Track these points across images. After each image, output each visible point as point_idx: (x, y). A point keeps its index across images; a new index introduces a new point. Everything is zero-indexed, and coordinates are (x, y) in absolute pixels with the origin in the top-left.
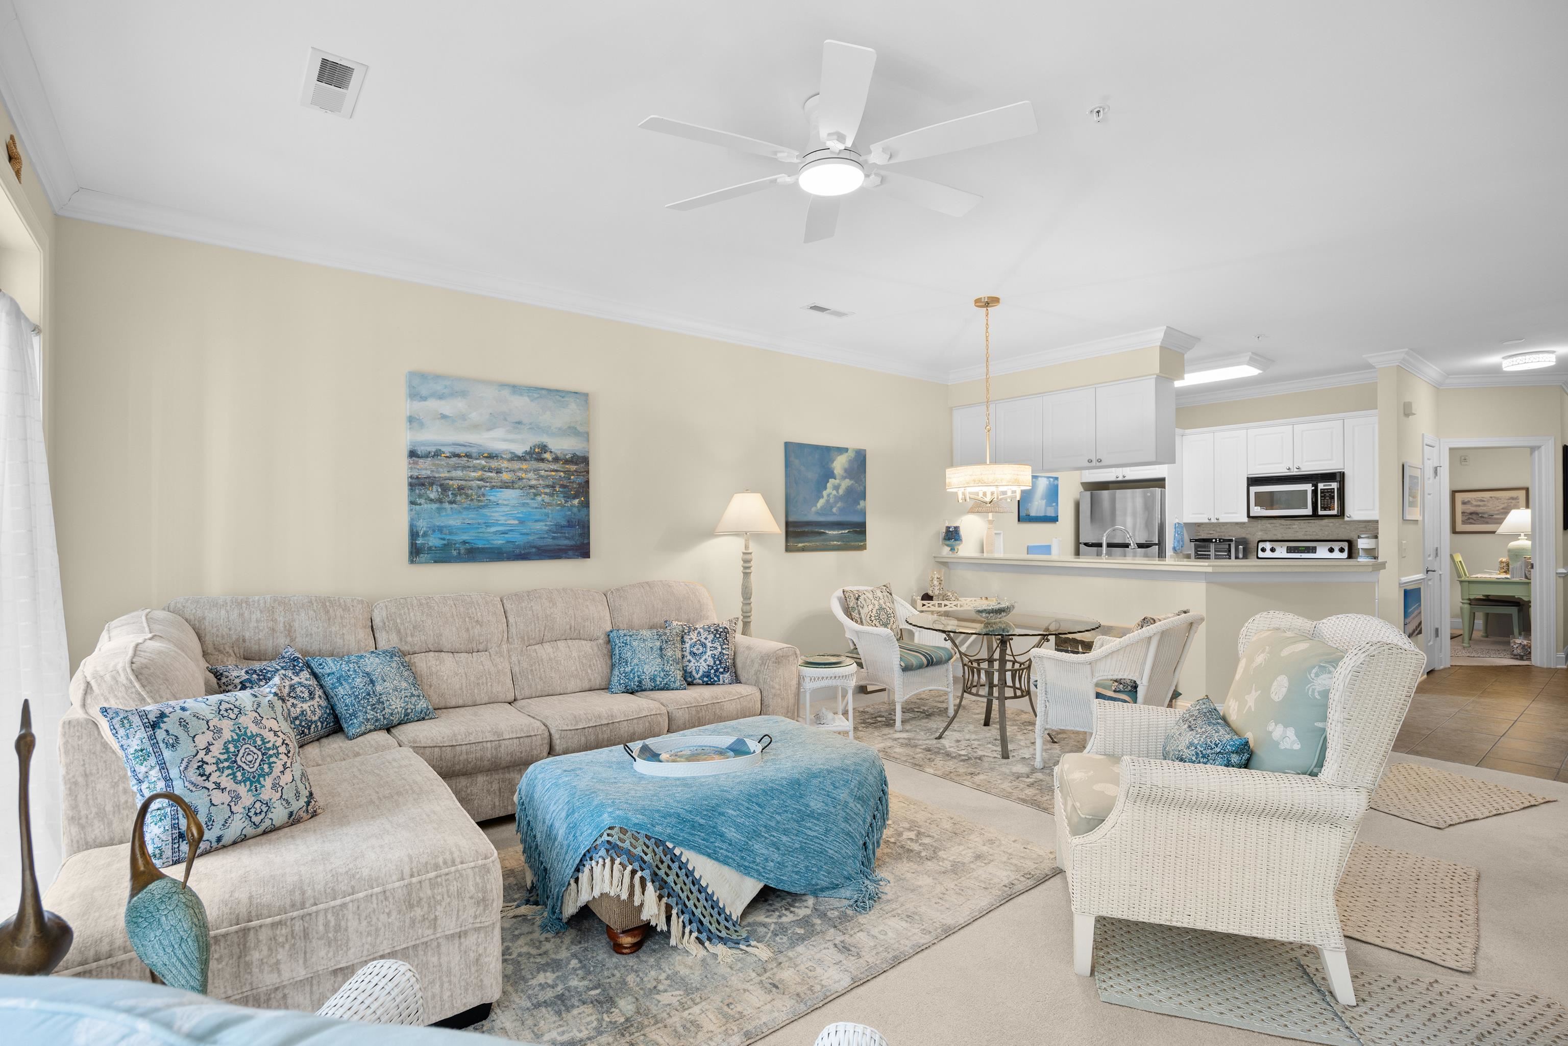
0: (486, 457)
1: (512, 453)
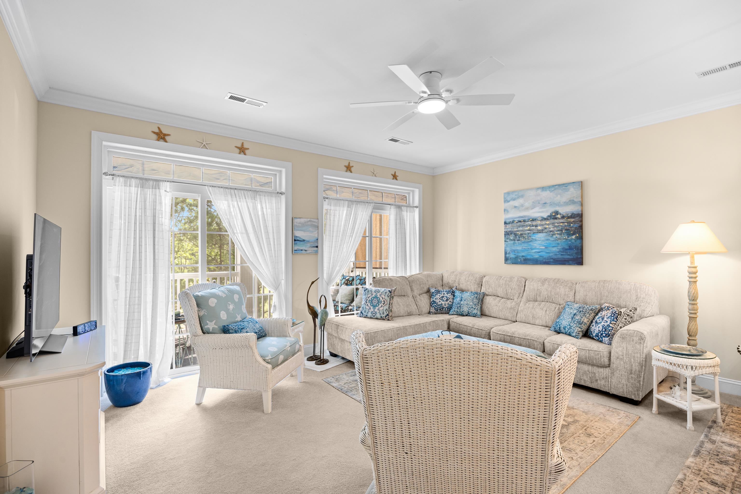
0: (531, 221)
1: (542, 217)
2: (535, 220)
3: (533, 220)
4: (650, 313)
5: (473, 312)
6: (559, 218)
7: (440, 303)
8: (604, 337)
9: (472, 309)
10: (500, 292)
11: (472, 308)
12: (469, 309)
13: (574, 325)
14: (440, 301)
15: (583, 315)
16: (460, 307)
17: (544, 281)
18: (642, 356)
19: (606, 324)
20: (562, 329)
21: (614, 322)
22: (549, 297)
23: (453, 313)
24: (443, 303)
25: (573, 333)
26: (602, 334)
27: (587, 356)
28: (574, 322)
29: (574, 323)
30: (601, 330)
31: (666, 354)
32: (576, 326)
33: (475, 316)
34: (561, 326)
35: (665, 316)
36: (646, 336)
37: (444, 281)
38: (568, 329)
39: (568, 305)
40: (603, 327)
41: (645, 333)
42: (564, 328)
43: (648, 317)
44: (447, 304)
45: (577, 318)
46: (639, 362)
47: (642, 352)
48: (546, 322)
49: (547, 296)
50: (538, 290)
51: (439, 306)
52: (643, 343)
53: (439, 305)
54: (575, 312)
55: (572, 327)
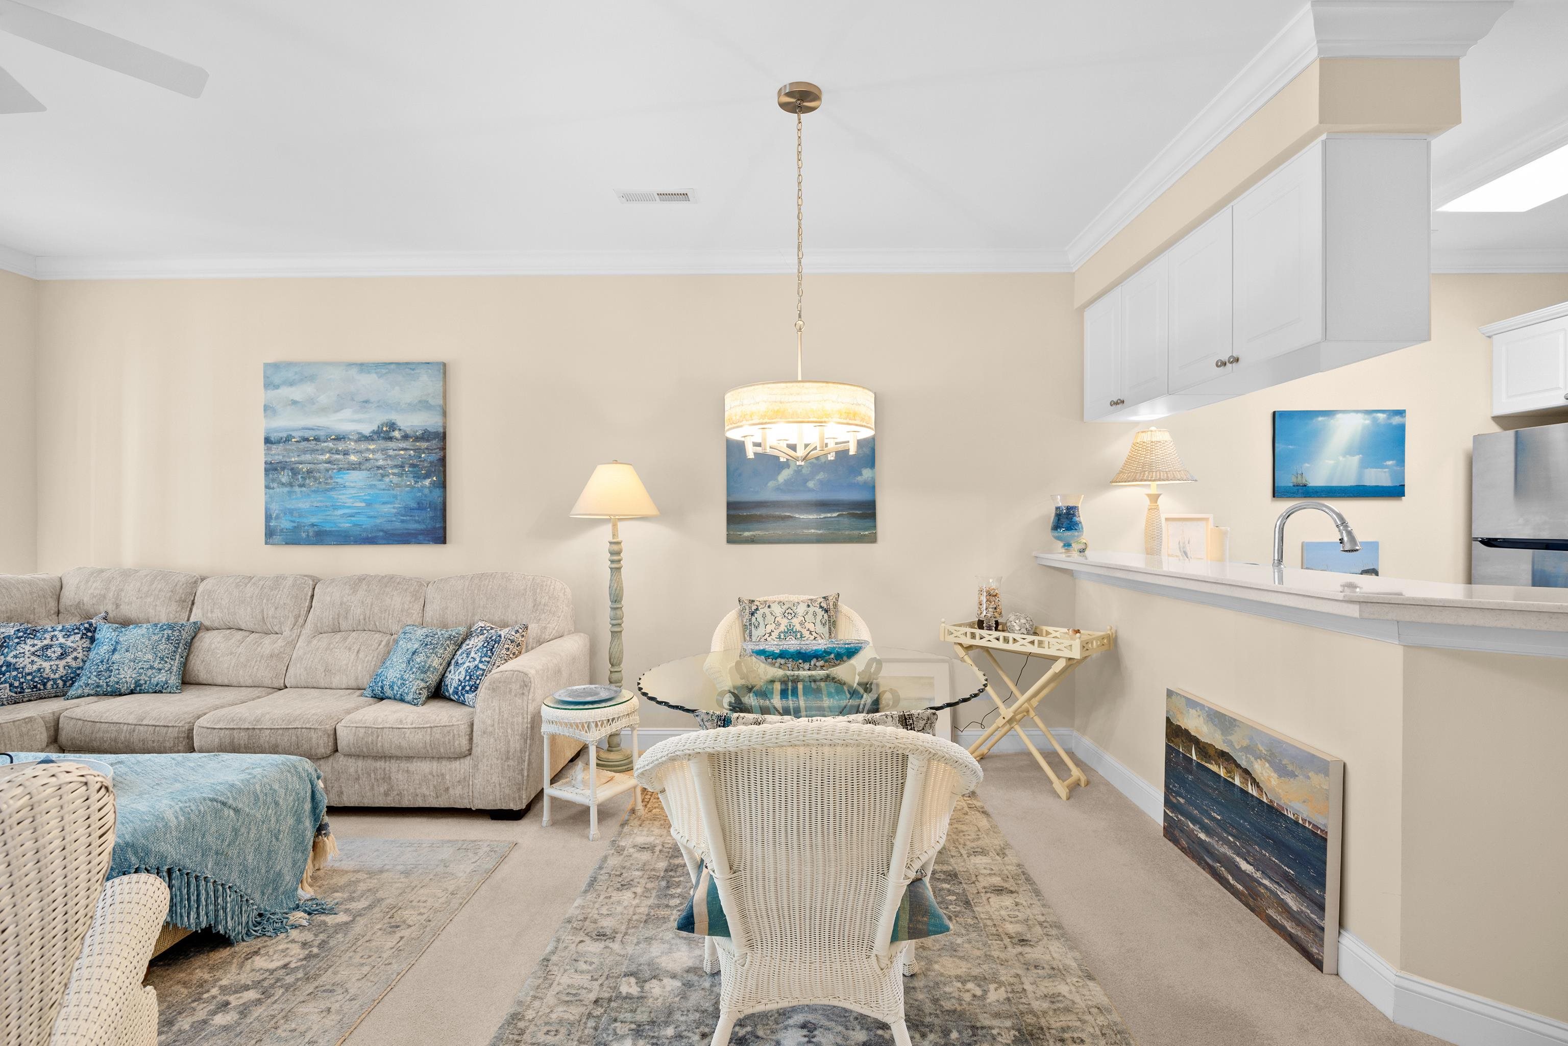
0: (334, 439)
1: (359, 433)
2: (344, 438)
3: (339, 438)
4: (554, 632)
5: (154, 681)
6: (397, 439)
7: (35, 667)
8: (467, 692)
9: (150, 672)
10: (244, 617)
11: (152, 668)
12: (141, 674)
13: (411, 676)
14: (32, 662)
15: (431, 651)
16: (109, 670)
17: (358, 582)
18: (526, 720)
19: (472, 665)
20: (386, 688)
21: (487, 659)
22: (367, 619)
23: (80, 692)
24: (46, 665)
25: (407, 694)
26: (463, 688)
27: (428, 741)
28: (411, 669)
29: (411, 672)
30: (462, 679)
31: (562, 709)
32: (415, 679)
33: (158, 690)
34: (385, 683)
35: (582, 634)
36: (532, 680)
37: (63, 600)
38: (399, 688)
39: (405, 633)
40: (467, 671)
41: (532, 672)
42: (391, 687)
43: (552, 639)
44: (61, 666)
45: (418, 660)
46: (520, 732)
47: (525, 712)
48: (357, 679)
49: (362, 617)
50: (341, 604)
51: (29, 678)
52: (527, 693)
53: (29, 674)
54: (416, 646)
55: (407, 682)
